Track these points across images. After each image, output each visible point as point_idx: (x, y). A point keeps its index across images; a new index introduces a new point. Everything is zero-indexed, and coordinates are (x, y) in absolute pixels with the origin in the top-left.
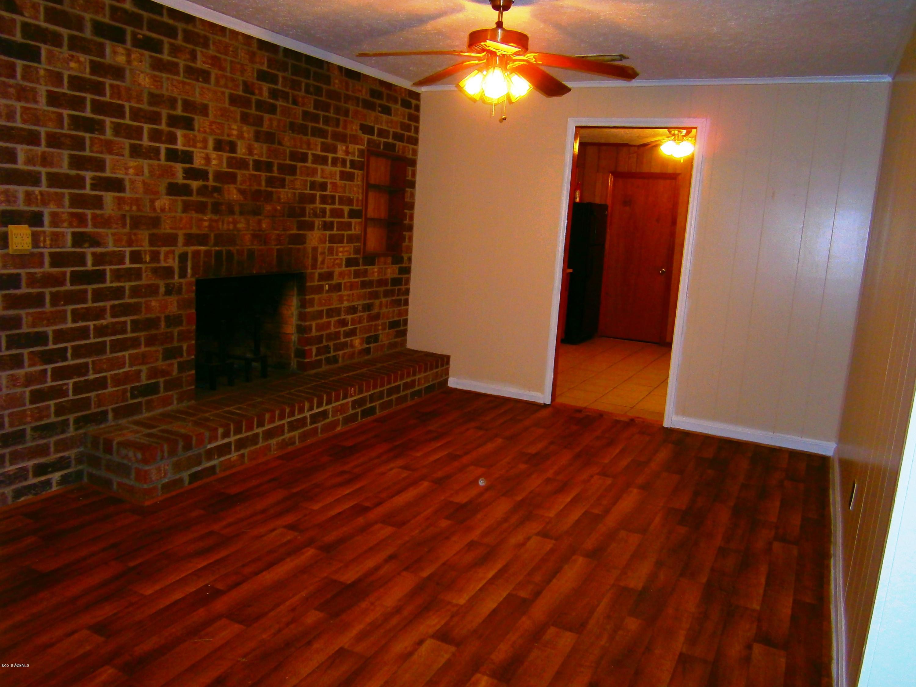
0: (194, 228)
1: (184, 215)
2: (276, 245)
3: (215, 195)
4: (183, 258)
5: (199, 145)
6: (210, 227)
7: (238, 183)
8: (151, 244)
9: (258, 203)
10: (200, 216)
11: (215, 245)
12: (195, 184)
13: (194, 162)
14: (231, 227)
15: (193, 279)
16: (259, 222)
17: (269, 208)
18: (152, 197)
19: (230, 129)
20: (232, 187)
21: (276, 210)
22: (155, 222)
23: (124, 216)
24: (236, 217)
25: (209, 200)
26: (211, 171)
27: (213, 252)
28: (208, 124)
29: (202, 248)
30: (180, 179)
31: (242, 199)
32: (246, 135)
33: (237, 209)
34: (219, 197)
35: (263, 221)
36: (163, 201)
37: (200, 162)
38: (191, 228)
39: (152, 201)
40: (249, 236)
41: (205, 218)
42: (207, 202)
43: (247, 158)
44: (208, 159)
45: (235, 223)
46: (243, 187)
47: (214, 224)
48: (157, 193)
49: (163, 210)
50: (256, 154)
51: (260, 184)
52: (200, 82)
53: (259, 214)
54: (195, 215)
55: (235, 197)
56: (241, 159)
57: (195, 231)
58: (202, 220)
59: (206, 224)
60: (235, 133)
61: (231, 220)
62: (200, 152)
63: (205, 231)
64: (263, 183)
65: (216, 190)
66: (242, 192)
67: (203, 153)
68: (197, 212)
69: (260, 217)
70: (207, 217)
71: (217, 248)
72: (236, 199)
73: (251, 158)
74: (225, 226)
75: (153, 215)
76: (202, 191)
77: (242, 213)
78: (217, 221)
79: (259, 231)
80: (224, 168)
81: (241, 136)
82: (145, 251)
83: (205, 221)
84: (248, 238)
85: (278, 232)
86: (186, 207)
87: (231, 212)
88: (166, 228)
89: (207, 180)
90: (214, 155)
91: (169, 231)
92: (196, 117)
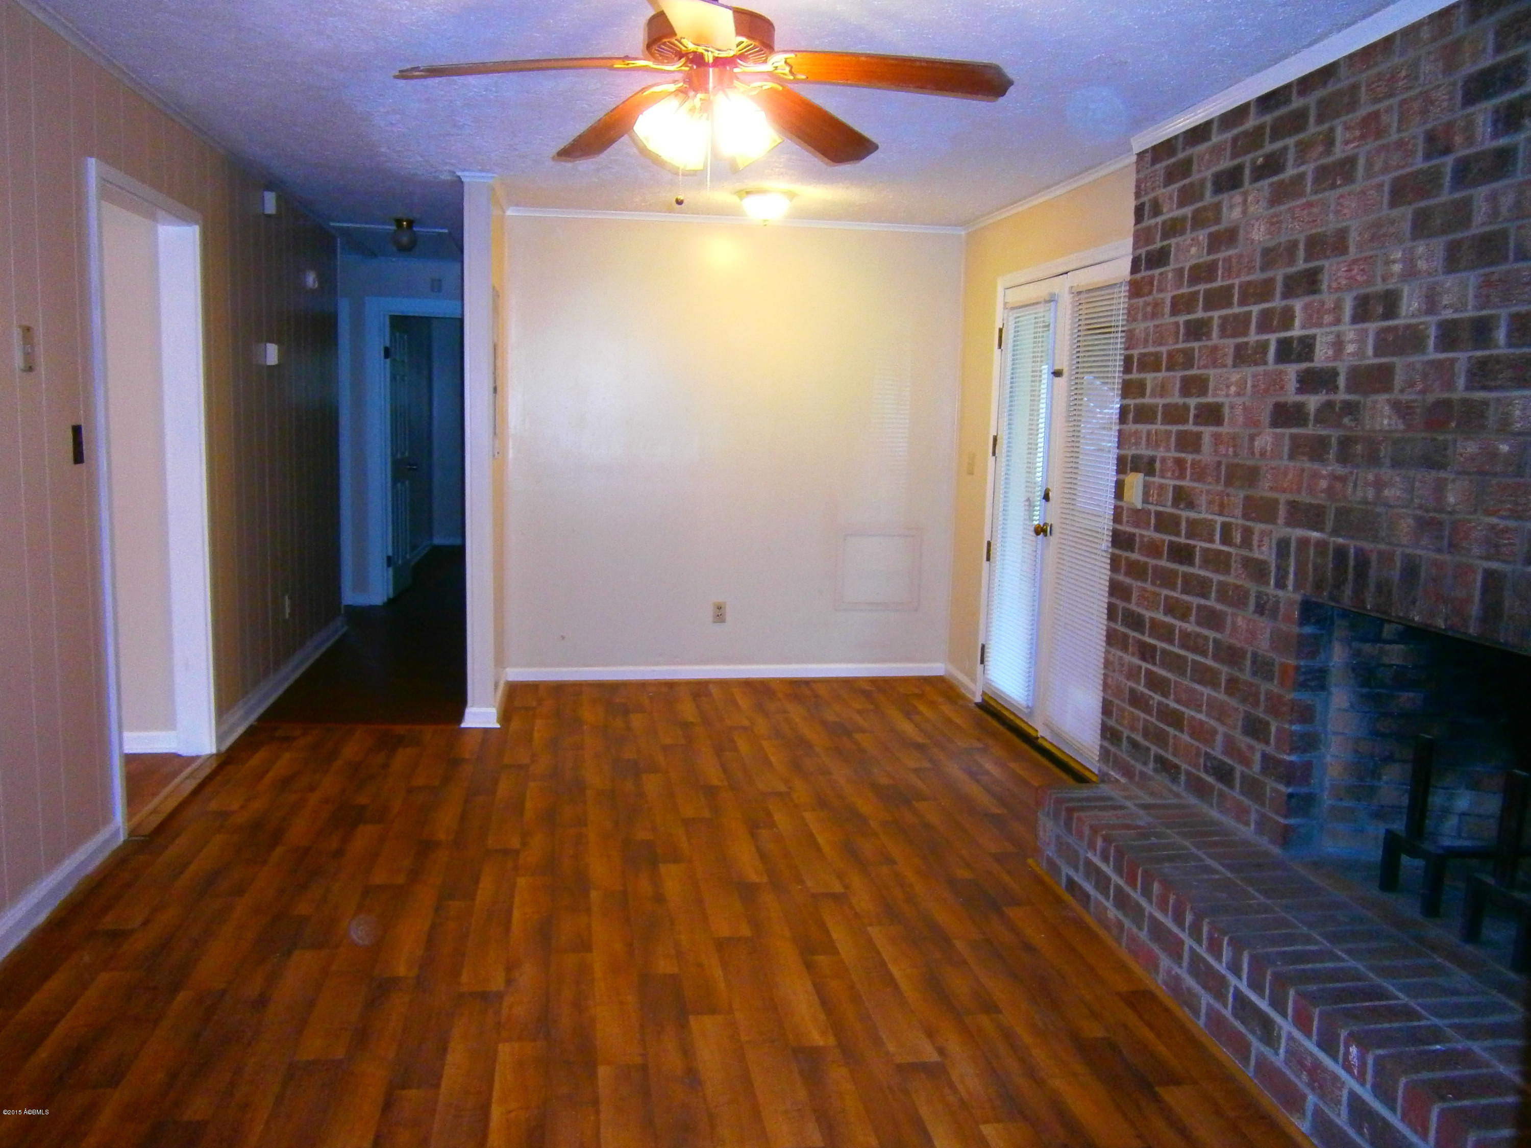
0: (1304, 493)
1: (1291, 464)
2: (1488, 558)
3: (1346, 420)
4: (1283, 547)
5: (1328, 319)
6: (1330, 491)
7: (1396, 391)
8: (1245, 516)
9: (1441, 438)
10: (1316, 466)
11: (1335, 532)
12: (1313, 402)
13: (1316, 359)
14: (1371, 494)
15: (1298, 597)
16: (1440, 488)
17: (1471, 448)
18: (1253, 431)
19: (1388, 262)
20: (1382, 398)
21: (1494, 455)
22: (1251, 476)
23: (1219, 464)
24: (1383, 471)
25: (1333, 434)
26: (1343, 369)
27: (1331, 547)
28: (1345, 269)
29: (1315, 535)
30: (1291, 396)
31: (1401, 427)
32: (1422, 265)
33: (1385, 451)
34: (1353, 424)
35: (1450, 486)
36: (1266, 439)
37: (1326, 353)
38: (1299, 491)
39: (1252, 438)
40: (1410, 521)
41: (1324, 472)
42: (1329, 437)
43: (1421, 323)
44: (1338, 345)
45: (1379, 485)
46: (1405, 397)
47: (1338, 485)
48: (1256, 424)
49: (1263, 454)
50: (1445, 307)
51: (1449, 385)
52: (1340, 186)
53: (1441, 466)
54: (1308, 465)
55: (1386, 422)
56: (1408, 327)
57: (1304, 498)
58: (1315, 475)
59: (1324, 484)
60: (1397, 268)
61: (1371, 477)
62: (1327, 334)
63: (1320, 499)
64: (1461, 382)
65: (1350, 408)
66: (1402, 410)
67: (1331, 333)
68: (1312, 459)
69: (1442, 474)
70: (1327, 471)
71: (1340, 540)
72: (1387, 428)
73: (1432, 320)
74: (1360, 494)
75: (1250, 463)
76: (1326, 413)
77: (1396, 464)
78: (1343, 479)
79: (1435, 510)
80: (1370, 359)
81: (1410, 273)
82: (1237, 525)
83: (1323, 477)
84: (1406, 525)
85: (1494, 520)
86: (1297, 448)
87: (1373, 459)
88: (1264, 490)
89: (1335, 389)
90: (1349, 332)
91: (1268, 494)
92: (1326, 263)
